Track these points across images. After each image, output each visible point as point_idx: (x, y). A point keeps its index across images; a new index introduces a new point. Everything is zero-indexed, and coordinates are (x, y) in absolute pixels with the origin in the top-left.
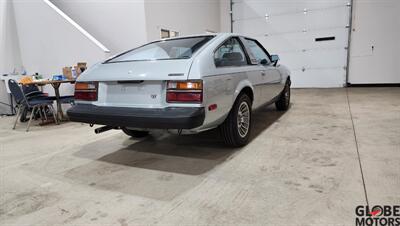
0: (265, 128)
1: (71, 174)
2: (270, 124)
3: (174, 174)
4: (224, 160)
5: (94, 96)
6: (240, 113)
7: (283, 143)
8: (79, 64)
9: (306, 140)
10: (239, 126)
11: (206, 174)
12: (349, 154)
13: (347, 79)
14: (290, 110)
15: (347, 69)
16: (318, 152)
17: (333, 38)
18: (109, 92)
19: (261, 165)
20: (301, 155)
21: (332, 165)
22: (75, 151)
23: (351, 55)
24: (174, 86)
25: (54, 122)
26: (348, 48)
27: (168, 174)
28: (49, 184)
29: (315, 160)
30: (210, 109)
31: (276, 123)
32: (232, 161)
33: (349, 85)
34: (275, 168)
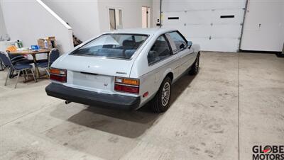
0: (180, 94)
1: (51, 133)
2: (184, 89)
3: (119, 137)
4: (152, 125)
5: (64, 79)
6: (164, 90)
7: (191, 109)
8: (50, 38)
9: (206, 107)
10: (163, 98)
11: (140, 137)
12: (233, 122)
13: (240, 47)
14: (198, 75)
15: (240, 39)
16: (213, 119)
17: (233, 16)
18: (74, 77)
19: (175, 130)
20: (202, 123)
21: (221, 132)
22: (52, 110)
23: (244, 30)
24: (120, 81)
25: (33, 80)
26: (242, 25)
27: (115, 136)
28: (37, 142)
29: (210, 127)
30: (144, 96)
31: (187, 89)
32: (157, 125)
33: (240, 51)
34: (184, 133)
